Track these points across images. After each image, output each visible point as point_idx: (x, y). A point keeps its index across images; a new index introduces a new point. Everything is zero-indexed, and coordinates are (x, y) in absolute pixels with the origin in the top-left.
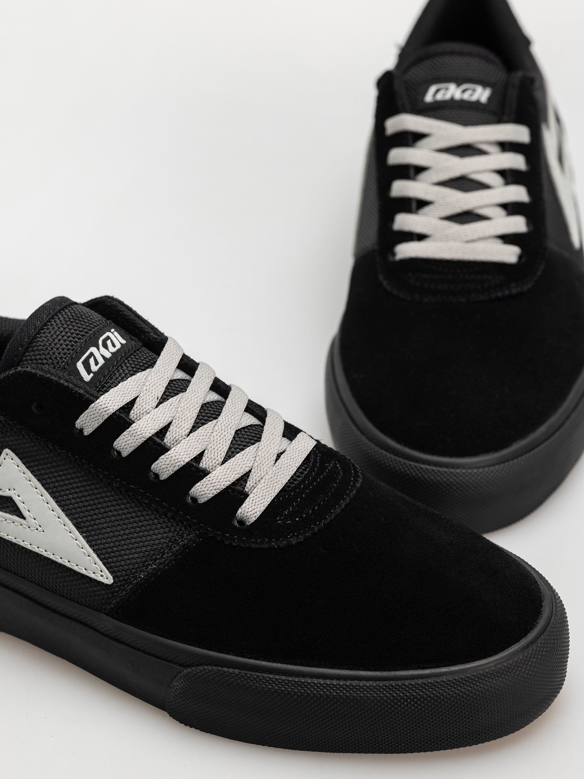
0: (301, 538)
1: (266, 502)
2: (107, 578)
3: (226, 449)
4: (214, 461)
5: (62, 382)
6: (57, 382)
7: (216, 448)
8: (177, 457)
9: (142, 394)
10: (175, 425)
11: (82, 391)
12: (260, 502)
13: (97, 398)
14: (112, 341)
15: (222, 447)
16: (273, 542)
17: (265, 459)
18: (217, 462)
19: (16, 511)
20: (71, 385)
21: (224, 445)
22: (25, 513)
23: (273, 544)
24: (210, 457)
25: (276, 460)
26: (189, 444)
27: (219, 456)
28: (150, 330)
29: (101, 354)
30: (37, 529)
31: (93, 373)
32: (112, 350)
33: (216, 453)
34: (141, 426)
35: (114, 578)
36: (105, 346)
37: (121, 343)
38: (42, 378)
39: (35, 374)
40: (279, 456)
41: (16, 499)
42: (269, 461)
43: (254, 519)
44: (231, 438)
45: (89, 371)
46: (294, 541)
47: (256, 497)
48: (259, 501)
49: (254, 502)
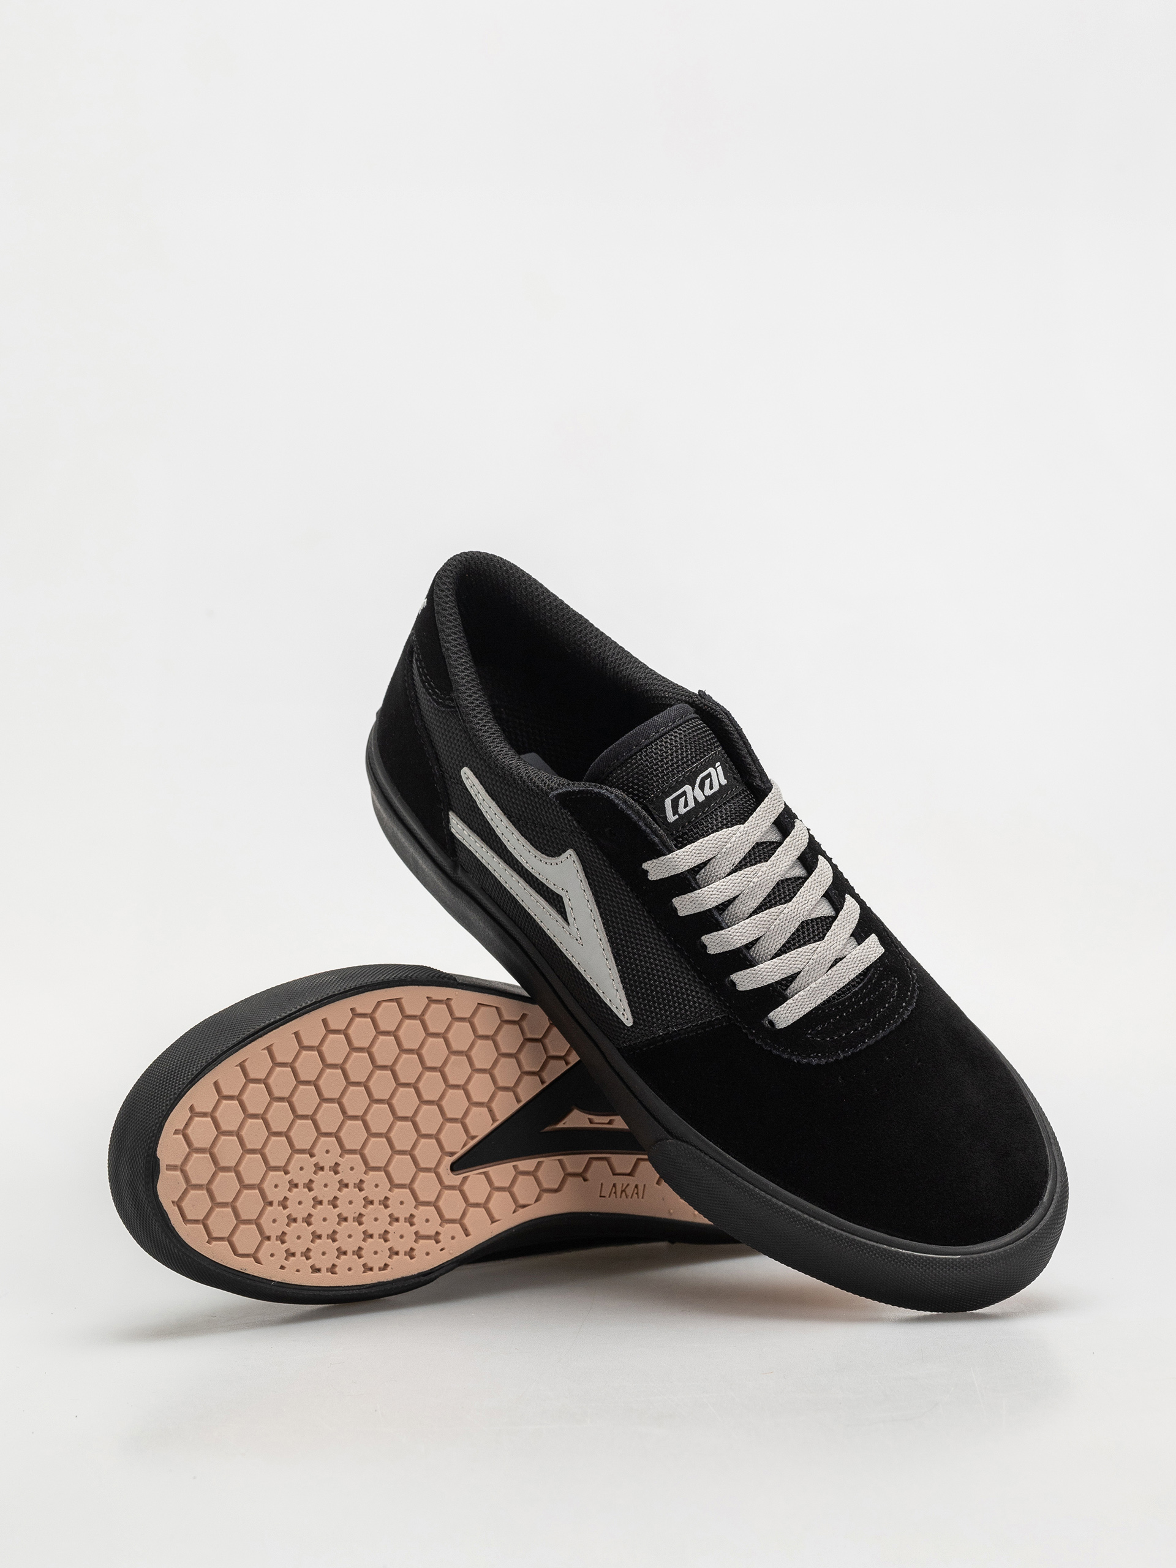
0: (823, 1061)
1: (802, 1012)
2: (627, 1019)
3: (783, 941)
4: (766, 951)
5: (640, 823)
6: (635, 822)
7: (774, 938)
8: (729, 940)
9: (719, 855)
10: (740, 900)
11: (657, 840)
12: (797, 1011)
13: (671, 851)
14: (711, 780)
15: (780, 938)
16: (795, 1055)
17: (818, 964)
18: (769, 953)
19: (562, 912)
20: (648, 830)
21: (783, 937)
22: (570, 920)
23: (794, 1057)
24: (764, 945)
25: (832, 966)
26: (746, 928)
27: (774, 947)
28: (757, 774)
29: (694, 796)
30: (577, 940)
31: (679, 815)
32: (708, 792)
33: (772, 943)
34: (704, 896)
35: (634, 1022)
36: (702, 787)
37: (720, 784)
38: (622, 811)
39: (616, 805)
40: (836, 962)
41: (566, 900)
42: (822, 967)
43: (785, 1025)
44: (793, 930)
45: (675, 812)
46: (814, 1062)
47: (793, 1005)
48: (795, 1009)
49: (790, 1009)
